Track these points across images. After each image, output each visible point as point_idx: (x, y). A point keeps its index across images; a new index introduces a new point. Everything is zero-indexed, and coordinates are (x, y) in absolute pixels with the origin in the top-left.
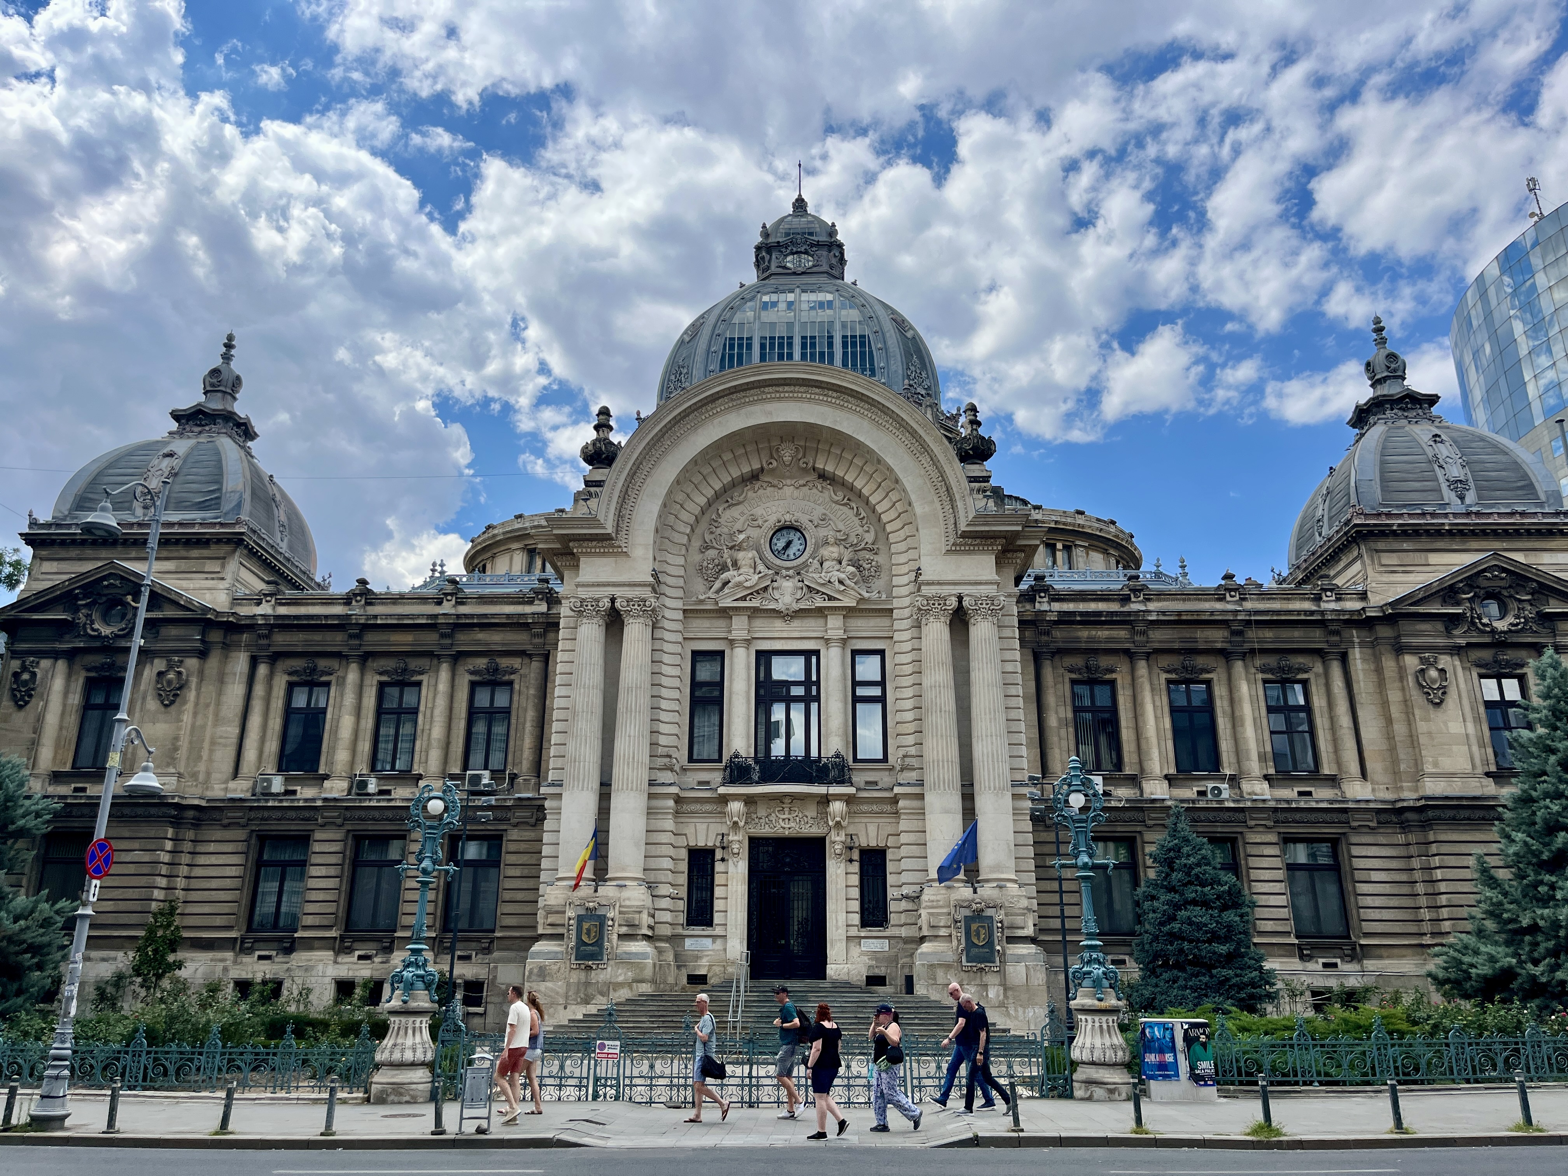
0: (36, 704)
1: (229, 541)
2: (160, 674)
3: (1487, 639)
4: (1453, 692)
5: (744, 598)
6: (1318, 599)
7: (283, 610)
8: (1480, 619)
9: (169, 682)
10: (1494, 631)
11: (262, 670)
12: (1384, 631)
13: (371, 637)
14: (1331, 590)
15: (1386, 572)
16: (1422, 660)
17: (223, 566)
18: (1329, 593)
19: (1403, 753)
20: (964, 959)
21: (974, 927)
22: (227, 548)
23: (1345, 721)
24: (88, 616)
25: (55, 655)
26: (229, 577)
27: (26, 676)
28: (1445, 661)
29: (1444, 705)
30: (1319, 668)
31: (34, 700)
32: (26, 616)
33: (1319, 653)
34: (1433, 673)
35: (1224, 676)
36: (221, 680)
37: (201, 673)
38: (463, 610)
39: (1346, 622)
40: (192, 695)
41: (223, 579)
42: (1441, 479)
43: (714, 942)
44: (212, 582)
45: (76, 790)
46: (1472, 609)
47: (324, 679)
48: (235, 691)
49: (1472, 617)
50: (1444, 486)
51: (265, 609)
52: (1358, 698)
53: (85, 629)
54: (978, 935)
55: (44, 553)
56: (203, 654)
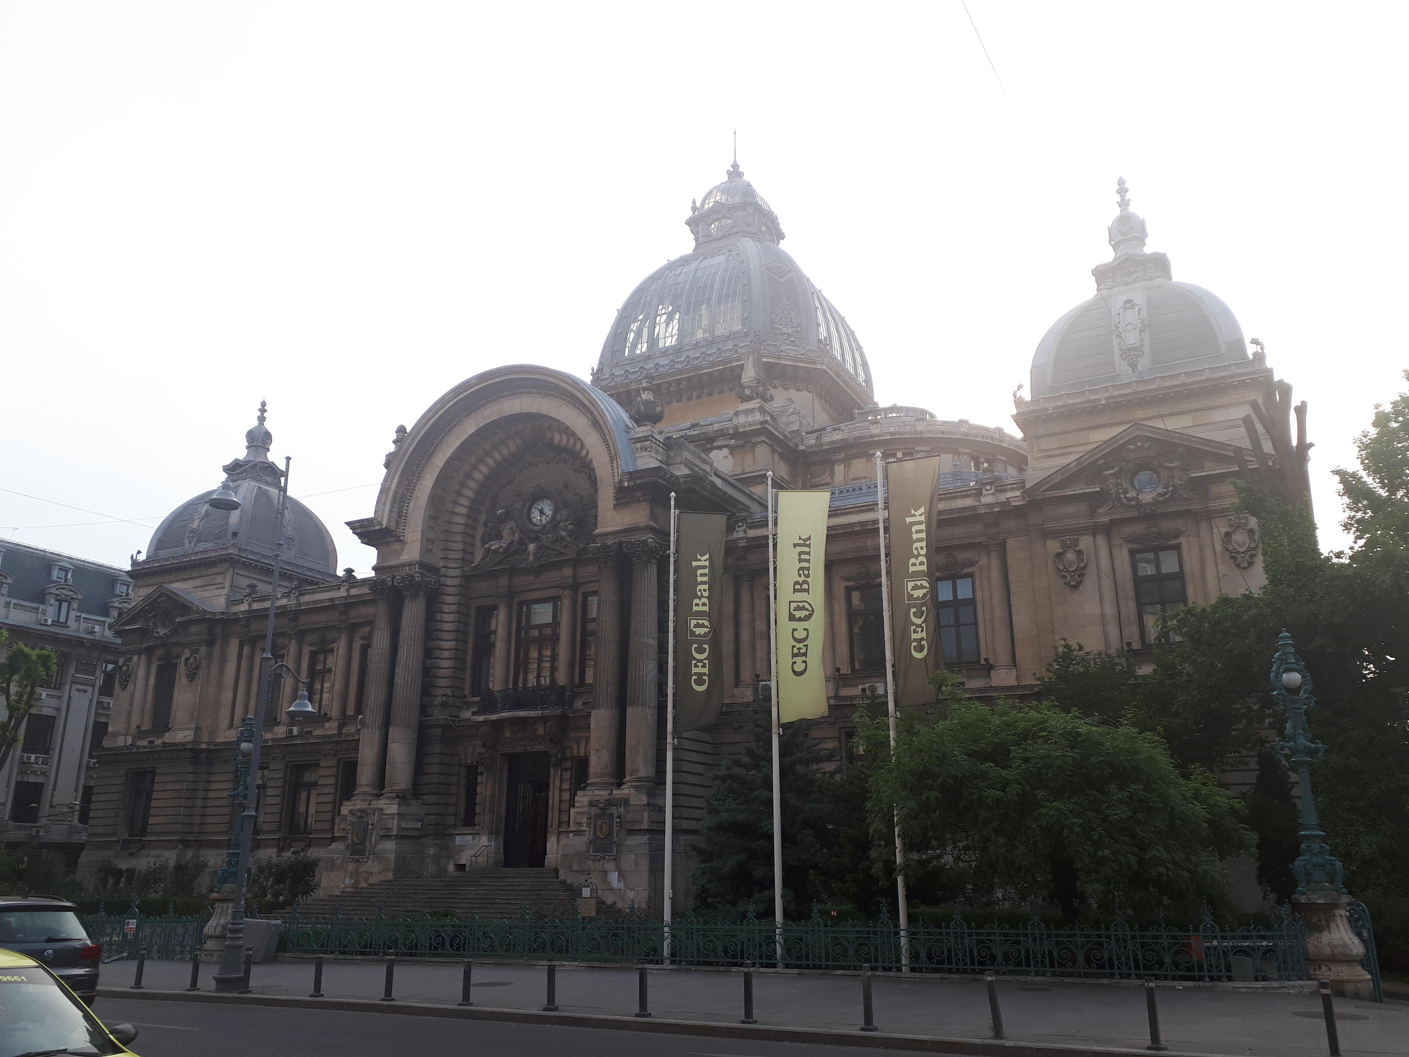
0: (131, 686)
1: (225, 561)
2: (187, 659)
3: (1134, 514)
4: (1091, 572)
6: (981, 493)
7: (256, 606)
8: (1125, 492)
9: (191, 664)
10: (1139, 505)
11: (246, 650)
12: (1031, 519)
13: (302, 619)
14: (990, 484)
15: (1045, 457)
16: (1063, 544)
17: (224, 579)
18: (988, 487)
19: (1045, 639)
20: (591, 849)
21: (599, 823)
22: (227, 565)
23: (998, 611)
24: (155, 624)
25: (140, 652)
26: (227, 585)
27: (124, 668)
28: (1085, 542)
29: (1081, 587)
30: (981, 560)
31: (129, 685)
32: (122, 628)
33: (981, 547)
34: (1070, 556)
36: (223, 659)
37: (209, 656)
38: (354, 592)
39: (1001, 513)
40: (202, 672)
41: (224, 588)
42: (1118, 348)
43: (474, 839)
44: (218, 591)
45: (150, 742)
46: (1117, 485)
47: (281, 652)
48: (231, 666)
49: (1118, 493)
50: (1117, 356)
51: (244, 607)
52: (1012, 587)
53: (153, 632)
54: (601, 830)
55: (140, 583)
56: (210, 643)
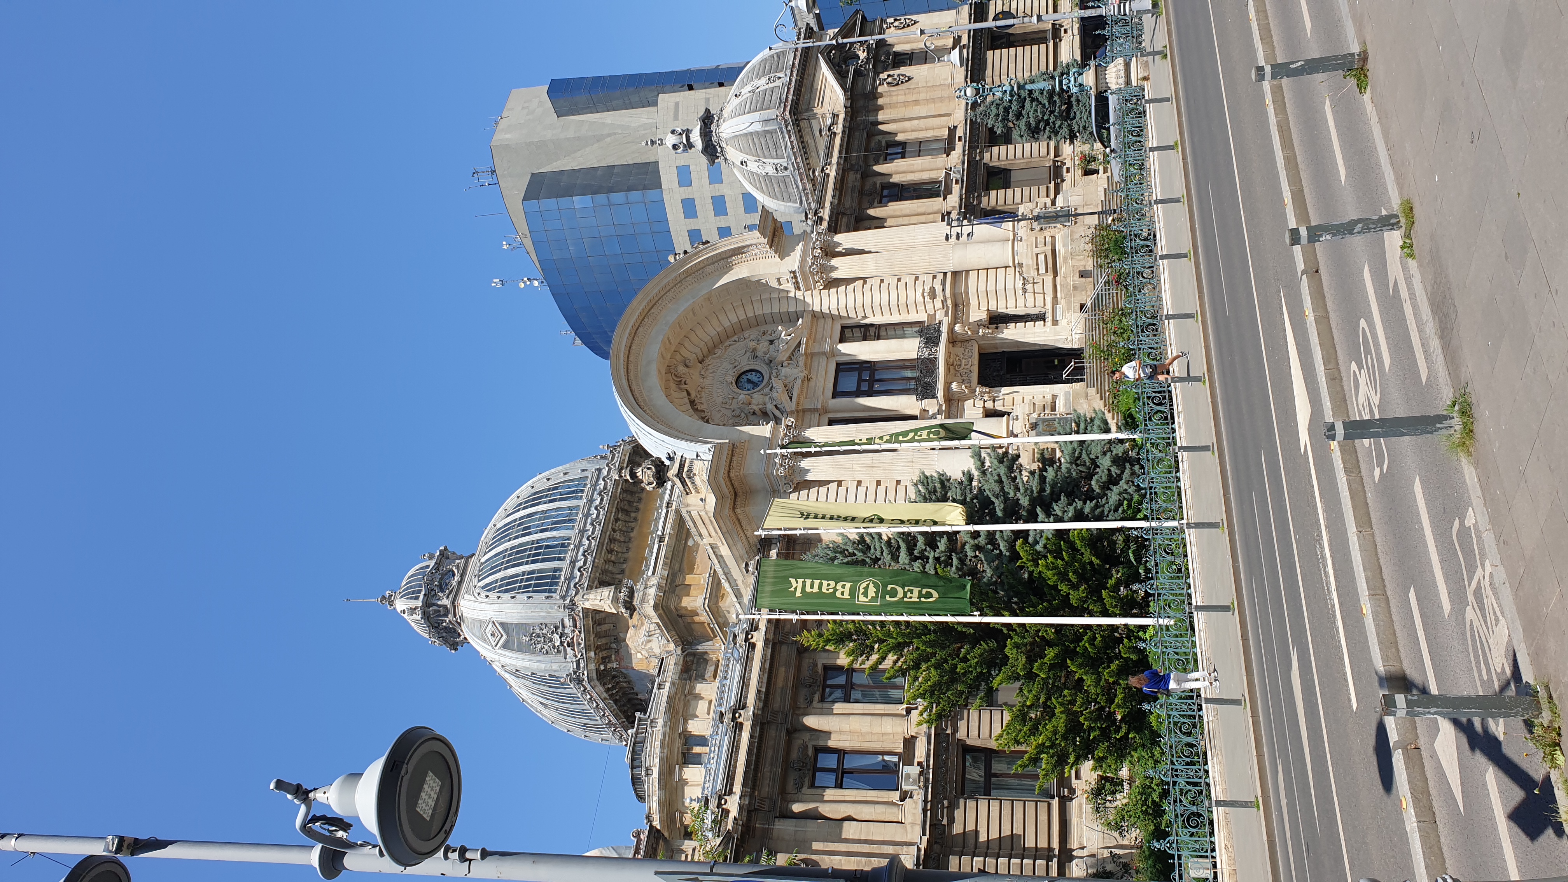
5: (791, 398)
6: (835, 134)
10: (867, 58)
11: (795, 806)
12: (861, 103)
18: (832, 127)
19: (938, 94)
23: (915, 122)
28: (883, 77)
29: (910, 76)
30: (879, 137)
33: (870, 136)
34: (890, 80)
35: (879, 178)
39: (851, 119)
42: (767, 87)
46: (852, 66)
47: (810, 754)
49: (857, 66)
50: (770, 85)
52: (900, 116)
